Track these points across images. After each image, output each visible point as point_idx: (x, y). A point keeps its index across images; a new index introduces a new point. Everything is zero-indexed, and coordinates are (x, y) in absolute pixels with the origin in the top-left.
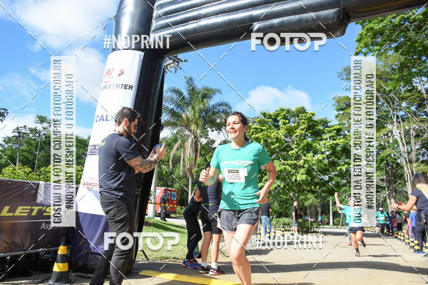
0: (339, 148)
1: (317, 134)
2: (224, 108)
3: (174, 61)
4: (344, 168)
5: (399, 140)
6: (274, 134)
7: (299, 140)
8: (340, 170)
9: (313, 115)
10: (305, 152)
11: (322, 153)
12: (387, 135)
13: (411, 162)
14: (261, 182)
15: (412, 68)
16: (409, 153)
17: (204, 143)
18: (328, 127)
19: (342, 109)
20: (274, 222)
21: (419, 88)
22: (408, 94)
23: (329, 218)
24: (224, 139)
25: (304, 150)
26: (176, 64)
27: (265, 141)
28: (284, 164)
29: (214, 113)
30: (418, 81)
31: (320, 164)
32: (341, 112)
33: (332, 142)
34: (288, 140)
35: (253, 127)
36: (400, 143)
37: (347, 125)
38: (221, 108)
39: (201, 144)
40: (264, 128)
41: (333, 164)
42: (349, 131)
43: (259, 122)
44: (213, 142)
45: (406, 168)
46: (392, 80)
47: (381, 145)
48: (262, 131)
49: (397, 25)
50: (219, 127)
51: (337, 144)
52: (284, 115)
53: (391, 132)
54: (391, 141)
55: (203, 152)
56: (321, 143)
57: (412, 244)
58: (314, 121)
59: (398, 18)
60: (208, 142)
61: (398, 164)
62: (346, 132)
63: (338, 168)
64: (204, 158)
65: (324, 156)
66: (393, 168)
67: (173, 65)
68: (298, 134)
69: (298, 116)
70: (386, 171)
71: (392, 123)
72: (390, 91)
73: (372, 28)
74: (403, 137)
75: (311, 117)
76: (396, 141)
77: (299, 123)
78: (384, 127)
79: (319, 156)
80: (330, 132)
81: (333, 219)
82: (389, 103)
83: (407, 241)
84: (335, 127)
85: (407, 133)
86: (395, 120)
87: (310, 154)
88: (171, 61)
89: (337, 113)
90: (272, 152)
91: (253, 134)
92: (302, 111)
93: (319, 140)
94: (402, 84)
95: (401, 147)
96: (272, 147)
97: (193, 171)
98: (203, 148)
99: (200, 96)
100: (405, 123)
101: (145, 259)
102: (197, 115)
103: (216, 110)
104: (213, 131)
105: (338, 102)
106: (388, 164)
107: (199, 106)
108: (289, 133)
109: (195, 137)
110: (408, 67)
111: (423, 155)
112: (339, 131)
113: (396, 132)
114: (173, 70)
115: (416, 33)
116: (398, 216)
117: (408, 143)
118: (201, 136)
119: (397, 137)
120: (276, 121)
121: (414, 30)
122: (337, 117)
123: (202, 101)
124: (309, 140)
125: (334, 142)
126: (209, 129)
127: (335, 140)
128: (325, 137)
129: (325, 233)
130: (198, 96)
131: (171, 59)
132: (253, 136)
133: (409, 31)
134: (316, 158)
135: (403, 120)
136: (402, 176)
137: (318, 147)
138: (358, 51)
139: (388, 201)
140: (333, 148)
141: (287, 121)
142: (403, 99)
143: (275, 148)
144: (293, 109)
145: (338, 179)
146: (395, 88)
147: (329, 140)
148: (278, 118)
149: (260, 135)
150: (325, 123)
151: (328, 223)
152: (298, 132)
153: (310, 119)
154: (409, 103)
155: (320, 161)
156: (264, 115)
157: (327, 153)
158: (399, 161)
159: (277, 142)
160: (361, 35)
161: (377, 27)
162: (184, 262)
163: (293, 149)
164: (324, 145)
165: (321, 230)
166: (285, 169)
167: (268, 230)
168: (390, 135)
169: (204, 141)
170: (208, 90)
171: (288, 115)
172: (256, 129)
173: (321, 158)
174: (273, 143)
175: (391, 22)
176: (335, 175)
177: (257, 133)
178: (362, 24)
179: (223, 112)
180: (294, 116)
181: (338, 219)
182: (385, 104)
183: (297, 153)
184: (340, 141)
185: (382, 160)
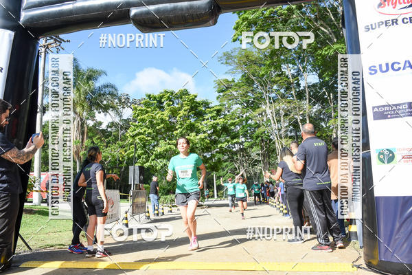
0: (219, 128)
1: (199, 115)
2: (111, 89)
3: (56, 41)
4: (224, 145)
5: (271, 118)
6: (159, 115)
7: (183, 120)
8: (221, 147)
9: (196, 97)
10: (189, 132)
11: (204, 132)
12: (262, 114)
13: (281, 138)
14: (148, 161)
15: (281, 55)
16: (279, 130)
17: (91, 125)
18: (209, 108)
19: (222, 91)
20: (162, 199)
21: (287, 74)
22: (278, 78)
23: (213, 192)
24: (111, 121)
25: (188, 130)
26: (58, 44)
27: (151, 122)
28: (169, 144)
29: (100, 95)
30: (286, 67)
31: (202, 143)
32: (221, 94)
33: (213, 122)
34: (173, 120)
35: (138, 109)
36: (272, 121)
37: (227, 106)
38: (107, 90)
39: (88, 126)
40: (149, 109)
41: (215, 142)
42: (229, 112)
43: (145, 104)
44: (100, 123)
45: (277, 144)
46: (264, 65)
47: (257, 123)
48: (147, 112)
49: (267, 17)
50: (105, 109)
51: (218, 124)
52: (169, 97)
53: (265, 111)
54: (265, 120)
55: (90, 134)
56: (203, 123)
57: (281, 209)
58: (197, 102)
59: (268, 11)
60: (95, 124)
61: (271, 140)
62: (226, 112)
63: (219, 146)
64: (90, 141)
65: (206, 135)
66: (267, 144)
67: (54, 45)
68: (181, 114)
69: (181, 98)
70: (261, 146)
71: (266, 104)
72: (263, 75)
73: (247, 19)
74: (274, 116)
75: (193, 99)
76: (268, 120)
77: (182, 105)
78: (259, 107)
79: (202, 136)
80: (211, 112)
81: (217, 192)
82: (262, 86)
83: (278, 207)
84: (215, 108)
85: (278, 113)
86: (267, 101)
87: (194, 134)
88: (52, 41)
89: (217, 94)
90: (158, 132)
91: (138, 115)
92: (185, 93)
93: (201, 120)
94: (272, 69)
95: (273, 125)
96: (157, 128)
97: (81, 154)
98: (90, 130)
99: (85, 77)
100: (276, 104)
101: (27, 249)
102: (82, 96)
103: (102, 92)
104: (99, 113)
105: (219, 85)
106: (262, 140)
107: (84, 88)
108: (173, 114)
109: (81, 119)
110: (277, 55)
111: (291, 132)
112: (219, 111)
113: (269, 111)
114: (54, 50)
115: (284, 25)
116: (271, 185)
117: (279, 121)
118: (88, 119)
119: (270, 116)
120: (160, 102)
121: (281, 22)
122: (218, 98)
123: (88, 83)
124: (192, 120)
125: (215, 122)
126: (95, 111)
127: (215, 120)
128: (206, 118)
129: (209, 206)
130: (82, 78)
131: (52, 38)
132: (139, 118)
133: (278, 23)
134: (198, 137)
135: (274, 101)
136: (274, 150)
137: (201, 127)
138: (235, 38)
139: (263, 173)
140: (214, 127)
141: (171, 103)
142: (274, 82)
143: (160, 129)
144: (176, 91)
145: (220, 156)
146: (266, 72)
147: (210, 120)
148: (163, 100)
149: (145, 116)
150: (206, 104)
151: (213, 196)
152: (182, 113)
153: (192, 101)
154: (279, 86)
155: (203, 140)
156: (149, 96)
157: (209, 132)
158: (271, 137)
159: (162, 123)
160: (237, 23)
161: (251, 17)
162: (70, 248)
163: (177, 130)
164: (206, 125)
165: (205, 203)
166: (171, 148)
167: (156, 208)
168: (264, 114)
169: (90, 123)
170: (93, 72)
171: (172, 97)
172: (142, 110)
173: (203, 137)
174: (158, 124)
175: (263, 14)
176: (217, 152)
177: (142, 114)
178: (239, 14)
179: (109, 94)
180: (177, 98)
181: (222, 192)
182: (260, 87)
183: (181, 133)
184: (220, 121)
185: (257, 137)
